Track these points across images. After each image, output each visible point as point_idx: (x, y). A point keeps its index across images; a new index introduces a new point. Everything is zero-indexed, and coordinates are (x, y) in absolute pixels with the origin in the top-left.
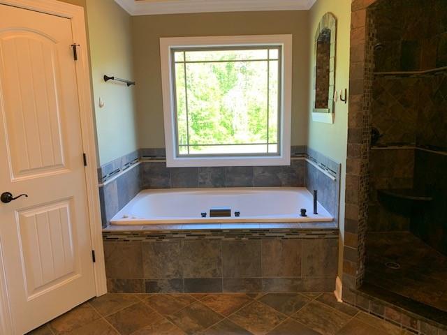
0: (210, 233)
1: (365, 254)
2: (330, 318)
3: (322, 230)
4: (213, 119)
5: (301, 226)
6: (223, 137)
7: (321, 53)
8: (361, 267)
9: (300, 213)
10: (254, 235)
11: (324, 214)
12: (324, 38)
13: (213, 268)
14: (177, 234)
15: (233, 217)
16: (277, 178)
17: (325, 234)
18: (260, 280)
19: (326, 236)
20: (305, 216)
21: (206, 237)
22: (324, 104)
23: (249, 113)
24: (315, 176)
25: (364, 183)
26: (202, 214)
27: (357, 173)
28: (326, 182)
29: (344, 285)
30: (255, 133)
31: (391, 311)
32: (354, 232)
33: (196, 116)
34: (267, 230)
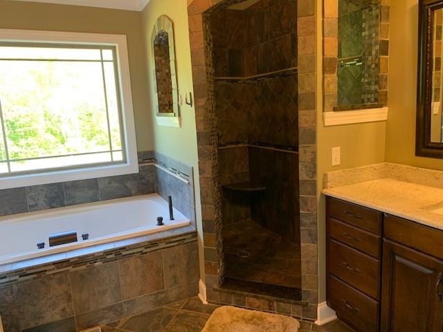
0: (53, 267)
1: (223, 251)
2: (199, 324)
3: (181, 236)
4: (35, 126)
5: (160, 236)
6: (51, 146)
7: (160, 56)
8: (221, 264)
9: (157, 222)
10: (108, 257)
11: (181, 219)
12: (160, 40)
13: (61, 307)
14: (5, 277)
15: (80, 241)
16: (126, 187)
17: (184, 239)
18: (121, 305)
19: (186, 241)
20: (162, 224)
21: (48, 273)
22: (167, 108)
23: (81, 119)
24: (167, 180)
25: (216, 183)
26: (38, 245)
27: (209, 174)
28: (179, 186)
29: (207, 286)
30: (89, 140)
31: (252, 300)
32: (212, 232)
33: (13, 123)
34: (123, 248)
